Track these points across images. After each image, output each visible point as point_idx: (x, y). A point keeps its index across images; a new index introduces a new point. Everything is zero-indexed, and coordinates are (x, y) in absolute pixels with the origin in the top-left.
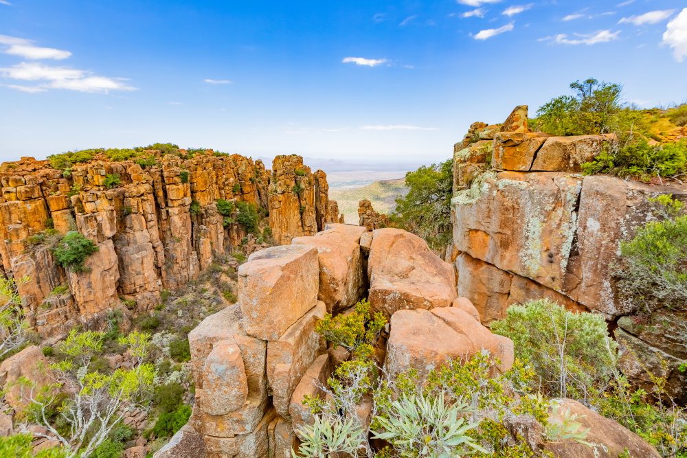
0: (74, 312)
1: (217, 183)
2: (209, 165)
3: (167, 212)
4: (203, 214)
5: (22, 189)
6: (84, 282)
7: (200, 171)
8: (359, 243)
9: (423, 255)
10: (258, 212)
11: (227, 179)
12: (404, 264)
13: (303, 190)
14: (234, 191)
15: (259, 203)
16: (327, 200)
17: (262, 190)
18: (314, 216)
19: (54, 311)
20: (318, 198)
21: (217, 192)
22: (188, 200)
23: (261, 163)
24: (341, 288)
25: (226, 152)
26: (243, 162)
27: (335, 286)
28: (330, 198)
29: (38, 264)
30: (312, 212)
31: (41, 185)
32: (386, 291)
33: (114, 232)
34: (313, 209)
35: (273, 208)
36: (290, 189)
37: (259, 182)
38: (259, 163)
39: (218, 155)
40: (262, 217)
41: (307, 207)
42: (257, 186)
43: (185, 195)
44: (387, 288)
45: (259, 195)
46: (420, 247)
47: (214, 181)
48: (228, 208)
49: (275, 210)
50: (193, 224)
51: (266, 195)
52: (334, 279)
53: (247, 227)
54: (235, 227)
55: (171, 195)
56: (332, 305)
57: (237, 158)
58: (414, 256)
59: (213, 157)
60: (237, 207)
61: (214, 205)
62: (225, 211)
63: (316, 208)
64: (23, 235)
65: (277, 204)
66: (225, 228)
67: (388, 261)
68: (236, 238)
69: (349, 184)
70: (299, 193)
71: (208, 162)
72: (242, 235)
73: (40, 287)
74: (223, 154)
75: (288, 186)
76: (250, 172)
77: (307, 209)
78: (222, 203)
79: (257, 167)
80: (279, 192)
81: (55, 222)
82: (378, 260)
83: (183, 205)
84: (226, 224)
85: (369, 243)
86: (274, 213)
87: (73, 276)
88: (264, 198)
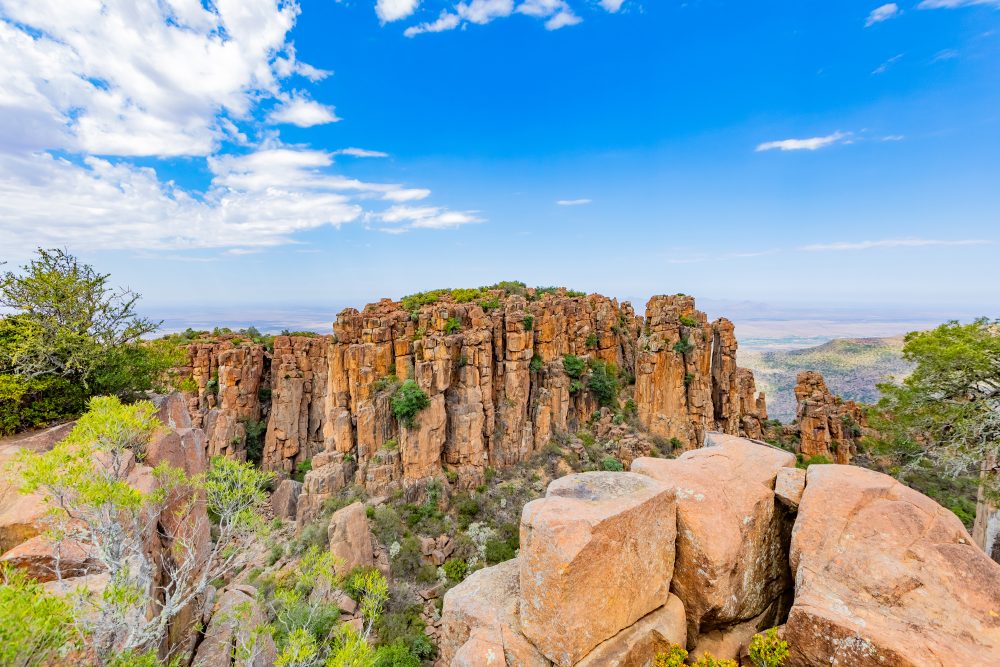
0: (399, 472)
1: (566, 332)
2: (560, 307)
3: (504, 366)
4: (544, 373)
5: (377, 331)
6: (412, 439)
7: (547, 316)
8: (774, 488)
9: (951, 556)
10: (620, 377)
11: (580, 328)
12: (889, 567)
13: (691, 348)
14: (587, 345)
15: (621, 364)
16: (735, 368)
17: (628, 345)
18: (709, 391)
19: (382, 467)
20: (717, 362)
21: (565, 344)
22: (529, 353)
23: (629, 305)
24: (722, 582)
25: (582, 291)
26: (604, 305)
27: (707, 575)
28: (739, 363)
29: (377, 411)
30: (705, 384)
31: (392, 327)
32: (833, 627)
33: (447, 386)
34: (708, 379)
35: (641, 373)
36: (671, 346)
37: (624, 333)
38: (626, 306)
39: (572, 295)
40: (625, 385)
41: (697, 376)
42: (621, 338)
43: (526, 347)
44: (836, 620)
45: (623, 352)
46: (940, 531)
47: (564, 330)
48: (577, 367)
49: (644, 377)
50: (531, 384)
51: (633, 352)
52: (706, 561)
53: (603, 397)
54: (585, 395)
55: (511, 346)
56: (700, 612)
57: (596, 299)
58: (921, 552)
59: (566, 298)
60: (590, 367)
61: (560, 362)
62: (573, 372)
63: (713, 378)
64: (371, 378)
65: (648, 367)
66: (571, 394)
67: (845, 547)
68: (584, 411)
69: (776, 341)
70: (685, 352)
71: (558, 304)
72: (594, 407)
73: (375, 438)
74: (579, 294)
75: (667, 341)
76: (613, 319)
77: (697, 378)
78: (571, 360)
79: (623, 313)
80: (653, 349)
81: (397, 368)
82: (818, 539)
83: (522, 359)
84: (573, 390)
85: (796, 492)
86: (643, 381)
87: (403, 430)
88: (629, 356)
